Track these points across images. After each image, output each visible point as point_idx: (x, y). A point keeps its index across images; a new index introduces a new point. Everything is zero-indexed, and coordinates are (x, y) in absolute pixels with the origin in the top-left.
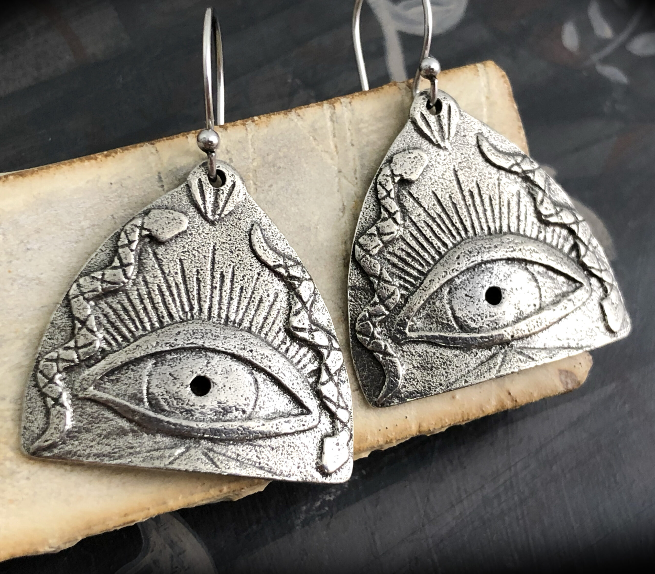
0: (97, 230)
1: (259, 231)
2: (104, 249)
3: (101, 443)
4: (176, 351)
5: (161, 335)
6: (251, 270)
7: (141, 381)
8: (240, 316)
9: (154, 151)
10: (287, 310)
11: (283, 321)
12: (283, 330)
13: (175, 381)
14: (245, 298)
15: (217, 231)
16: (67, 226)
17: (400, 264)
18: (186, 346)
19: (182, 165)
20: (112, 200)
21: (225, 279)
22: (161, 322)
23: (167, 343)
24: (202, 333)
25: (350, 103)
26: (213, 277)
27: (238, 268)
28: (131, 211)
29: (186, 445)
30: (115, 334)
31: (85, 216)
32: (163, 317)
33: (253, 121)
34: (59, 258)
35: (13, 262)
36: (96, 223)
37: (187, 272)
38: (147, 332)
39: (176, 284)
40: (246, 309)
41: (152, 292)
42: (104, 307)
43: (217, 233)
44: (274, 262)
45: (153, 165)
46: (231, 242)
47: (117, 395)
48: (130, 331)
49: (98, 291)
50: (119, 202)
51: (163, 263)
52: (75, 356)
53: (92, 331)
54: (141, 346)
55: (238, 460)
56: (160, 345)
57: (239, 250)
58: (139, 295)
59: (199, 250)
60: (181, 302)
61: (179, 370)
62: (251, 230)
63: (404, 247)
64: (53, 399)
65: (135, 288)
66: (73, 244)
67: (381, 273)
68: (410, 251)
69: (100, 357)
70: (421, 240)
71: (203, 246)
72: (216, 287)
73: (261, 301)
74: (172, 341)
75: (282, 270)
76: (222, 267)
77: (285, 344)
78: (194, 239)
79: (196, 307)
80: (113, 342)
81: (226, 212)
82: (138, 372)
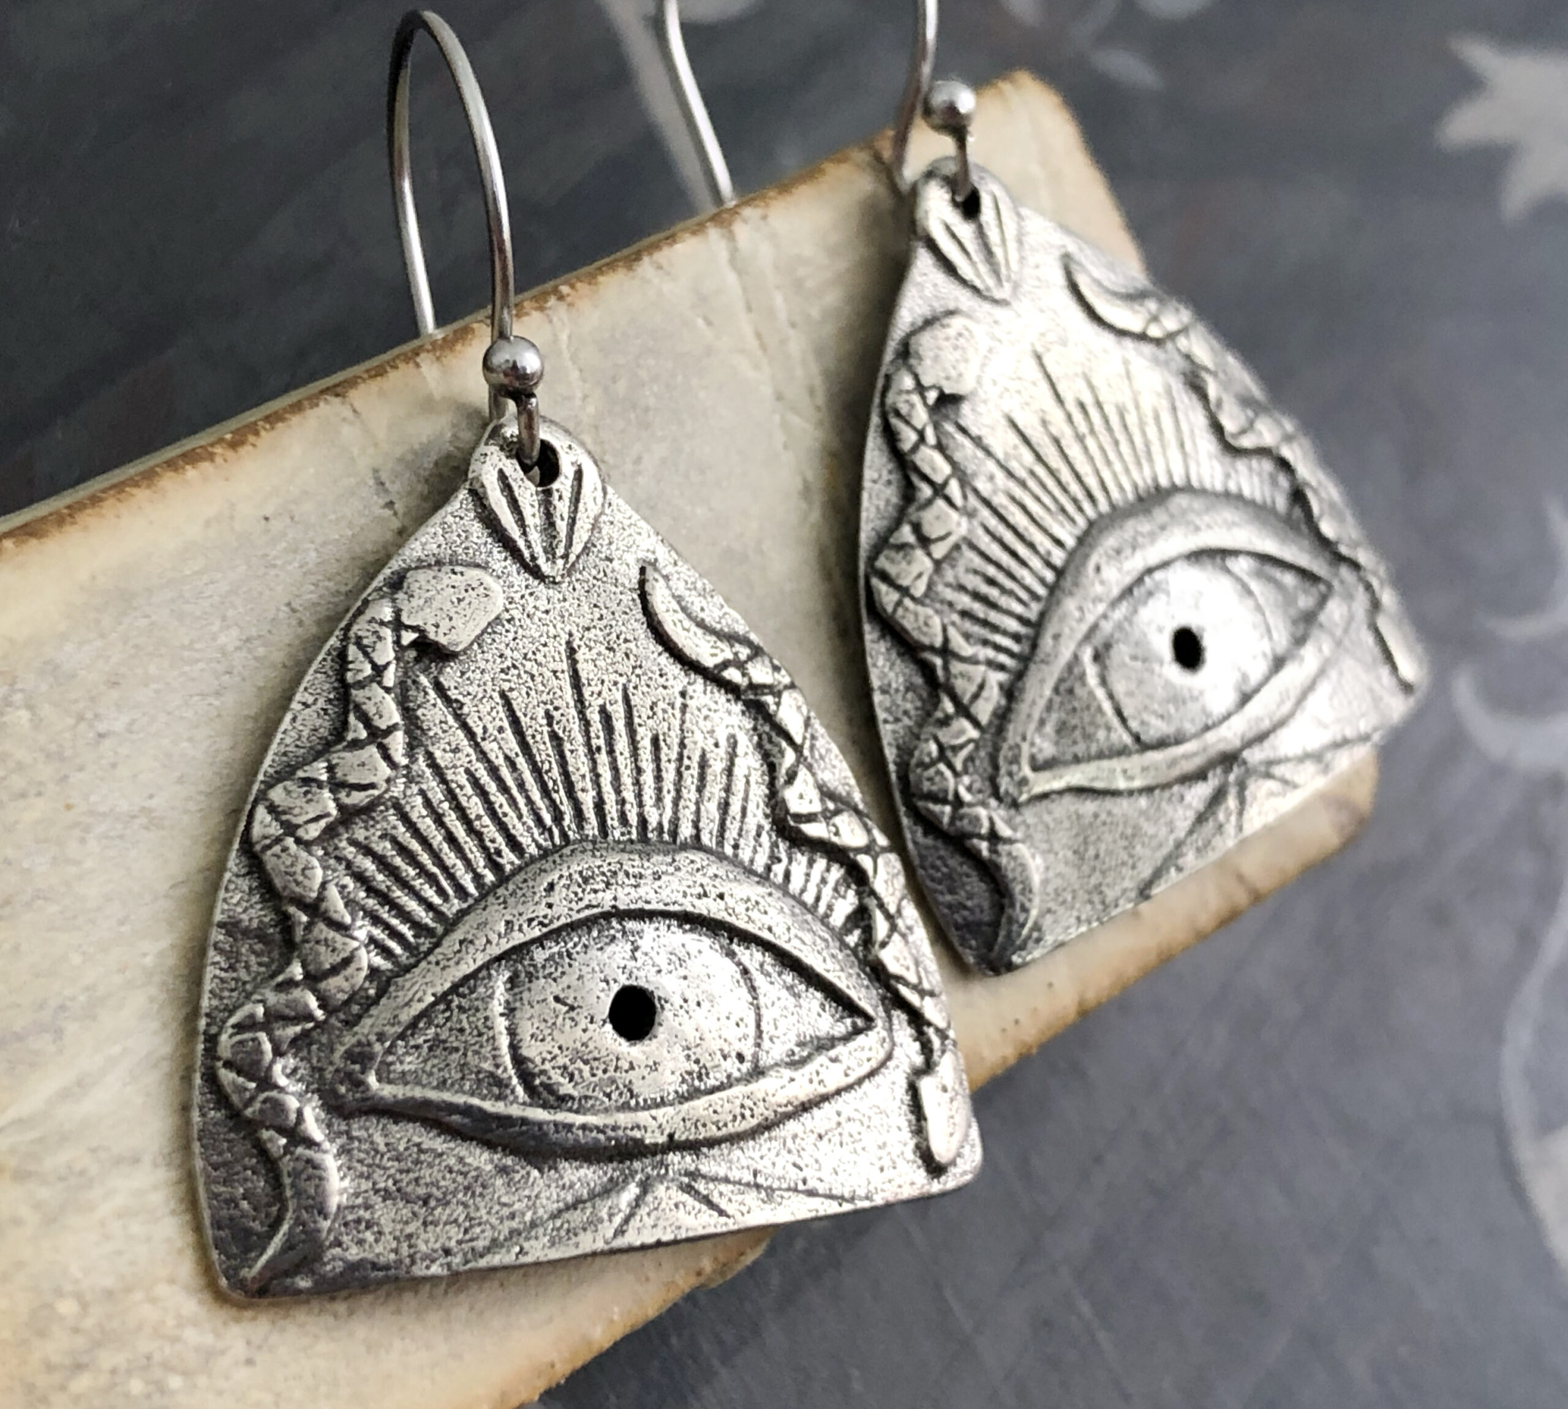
0: (261, 651)
1: (662, 582)
2: (310, 700)
3: (432, 1223)
4: (556, 934)
5: (511, 901)
6: (665, 687)
7: (491, 1034)
8: (668, 814)
9: (347, 412)
10: (763, 774)
11: (762, 805)
12: (767, 827)
13: (573, 1014)
14: (669, 761)
15: (565, 600)
16: (186, 654)
17: (978, 609)
18: (576, 917)
19: (424, 440)
20: (279, 562)
21: (615, 722)
22: (496, 867)
23: (530, 921)
24: (603, 874)
25: (764, 218)
26: (586, 724)
27: (635, 688)
28: (331, 584)
29: (638, 1177)
30: (394, 922)
31: (224, 619)
32: (499, 853)
33: (561, 298)
34: (185, 744)
35: (71, 780)
36: (254, 632)
37: (524, 721)
38: (471, 901)
39: (507, 758)
40: (678, 791)
41: (458, 791)
42: (350, 857)
43: (567, 604)
44: (713, 655)
45: (356, 451)
46: (604, 622)
47: (442, 1085)
48: (430, 906)
49: (328, 815)
50: (296, 565)
51: (465, 710)
52: (313, 1003)
53: (342, 928)
54: (471, 942)
55: (758, 1186)
56: (516, 928)
57: (626, 641)
58: (428, 803)
59: (539, 657)
60: (530, 802)
61: (575, 983)
62: (642, 583)
63: (977, 562)
64: (282, 1131)
65: (415, 789)
66: (211, 700)
67: (946, 640)
68: (991, 571)
69: (372, 992)
70: (1009, 537)
71: (545, 645)
72: (599, 749)
73: (703, 764)
74: (542, 910)
75: (732, 675)
76: (600, 694)
77: (779, 860)
78: (520, 631)
79: (566, 808)
80: (393, 945)
81: (577, 548)
82: (477, 1010)
